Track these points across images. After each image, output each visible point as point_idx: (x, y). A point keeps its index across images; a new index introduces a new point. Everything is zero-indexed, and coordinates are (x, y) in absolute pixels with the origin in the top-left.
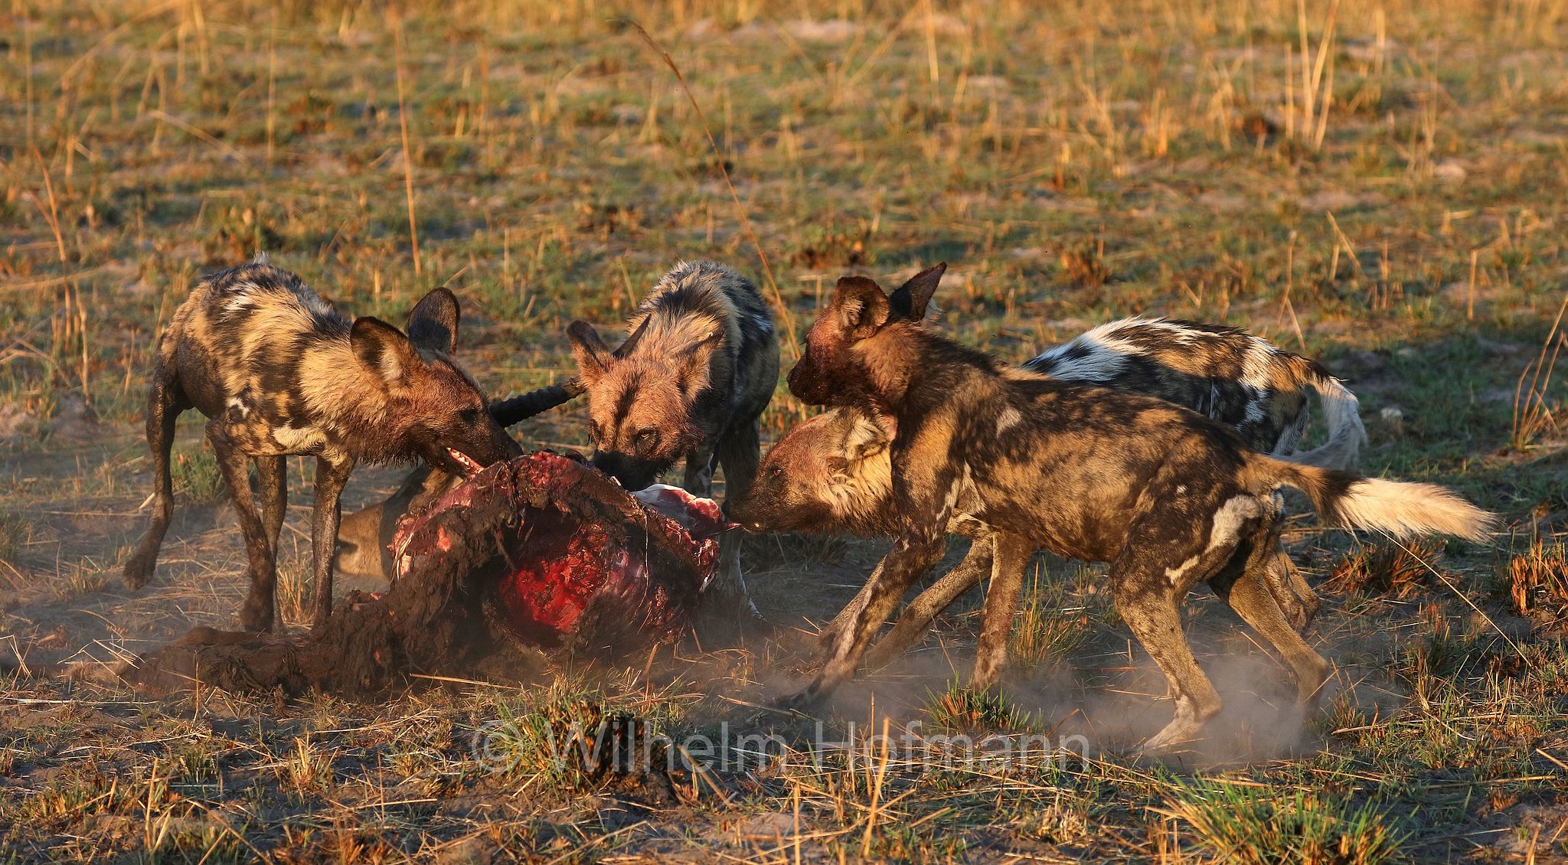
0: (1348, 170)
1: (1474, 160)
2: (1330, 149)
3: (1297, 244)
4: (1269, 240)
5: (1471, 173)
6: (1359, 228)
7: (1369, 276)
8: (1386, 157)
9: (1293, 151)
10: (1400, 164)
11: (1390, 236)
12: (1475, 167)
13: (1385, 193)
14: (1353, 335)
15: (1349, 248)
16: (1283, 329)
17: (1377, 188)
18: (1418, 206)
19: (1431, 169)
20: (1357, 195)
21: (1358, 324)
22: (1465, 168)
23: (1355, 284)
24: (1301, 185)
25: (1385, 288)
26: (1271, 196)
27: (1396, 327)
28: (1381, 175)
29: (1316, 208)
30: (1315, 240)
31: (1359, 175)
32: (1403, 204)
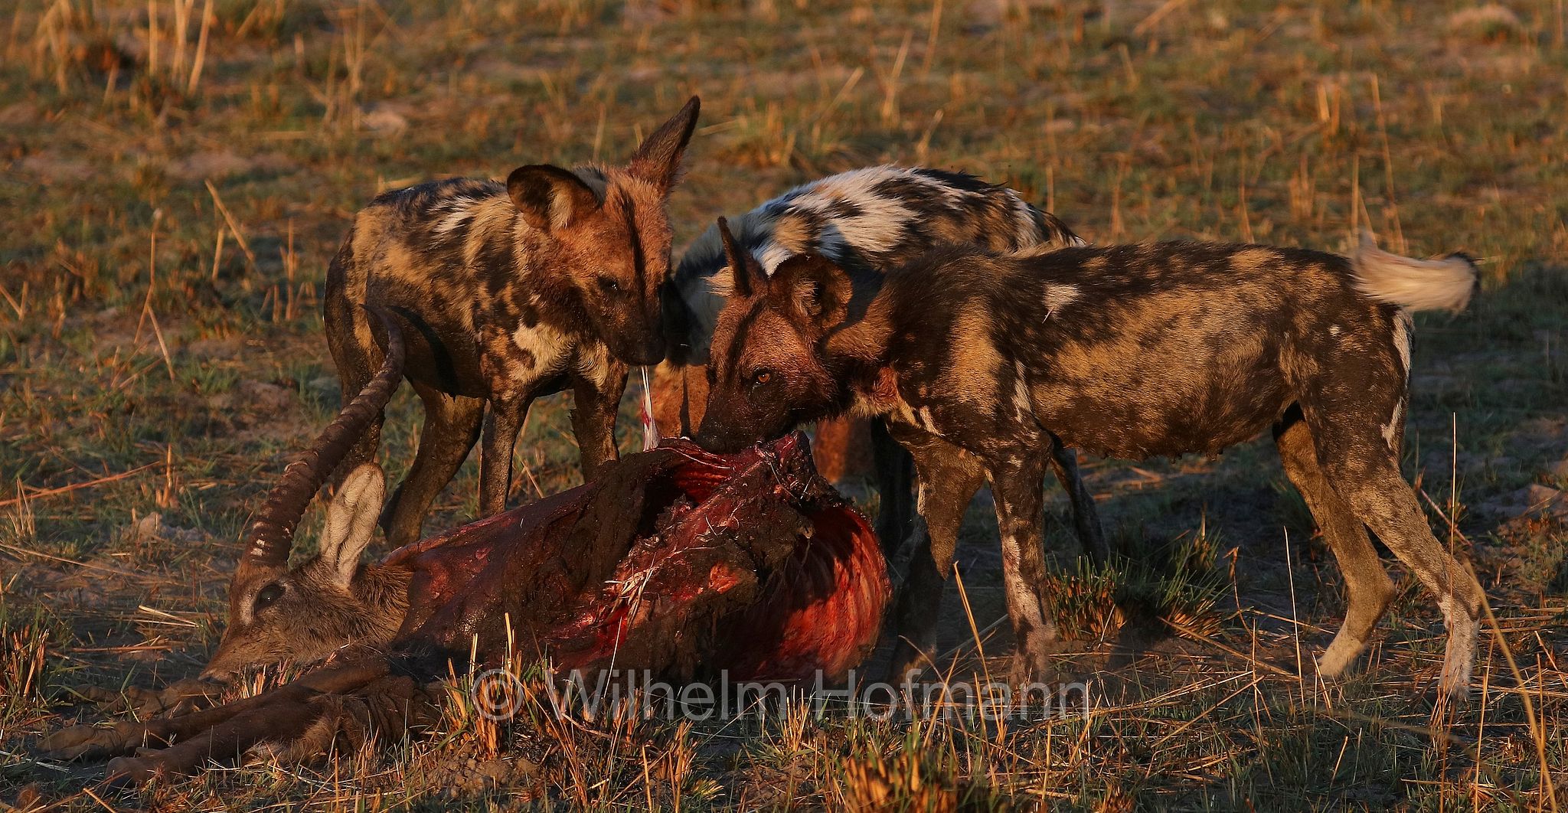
0: (238, 120)
1: (419, 105)
2: (211, 91)
3: (163, 228)
4: (122, 223)
5: (414, 123)
6: (253, 204)
7: (267, 274)
8: (292, 101)
9: (158, 93)
10: (315, 111)
11: (297, 215)
12: (421, 115)
13: (291, 154)
14: (245, 359)
15: (238, 233)
16: (143, 350)
17: (279, 144)
18: (338, 173)
19: (358, 118)
20: (249, 157)
21: (250, 343)
22: (405, 117)
23: (246, 285)
24: (170, 142)
25: (290, 290)
26: (125, 158)
27: (306, 347)
28: (284, 127)
29: (190, 176)
30: (190, 221)
31: (252, 127)
32: (315, 168)
